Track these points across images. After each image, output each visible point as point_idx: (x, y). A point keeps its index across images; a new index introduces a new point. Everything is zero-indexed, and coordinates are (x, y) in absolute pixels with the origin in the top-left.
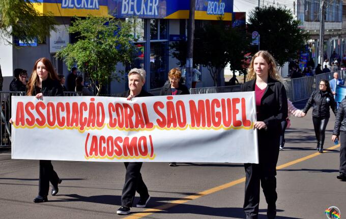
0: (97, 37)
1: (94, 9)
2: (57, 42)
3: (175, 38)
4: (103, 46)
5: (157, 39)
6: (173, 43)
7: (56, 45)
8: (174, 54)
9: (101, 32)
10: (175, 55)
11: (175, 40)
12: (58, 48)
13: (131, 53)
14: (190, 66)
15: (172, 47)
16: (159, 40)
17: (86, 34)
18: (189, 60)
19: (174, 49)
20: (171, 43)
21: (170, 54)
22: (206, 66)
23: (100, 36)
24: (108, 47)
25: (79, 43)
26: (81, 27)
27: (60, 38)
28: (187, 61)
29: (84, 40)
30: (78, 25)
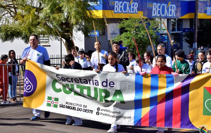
0: (135, 30)
1: (134, 13)
2: (112, 34)
3: (186, 30)
4: (139, 36)
5: (175, 31)
6: (185, 34)
7: (111, 36)
8: (185, 40)
9: (138, 27)
10: (187, 41)
11: (186, 32)
12: (112, 37)
13: (156, 40)
14: (195, 47)
15: (185, 36)
16: (176, 32)
17: (128, 29)
18: (195, 44)
19: (186, 37)
20: (184, 34)
21: (183, 40)
22: (206, 48)
23: (137, 30)
24: (142, 36)
25: (124, 34)
26: (125, 24)
27: (114, 31)
28: (194, 45)
29: (127, 32)
30: (123, 23)
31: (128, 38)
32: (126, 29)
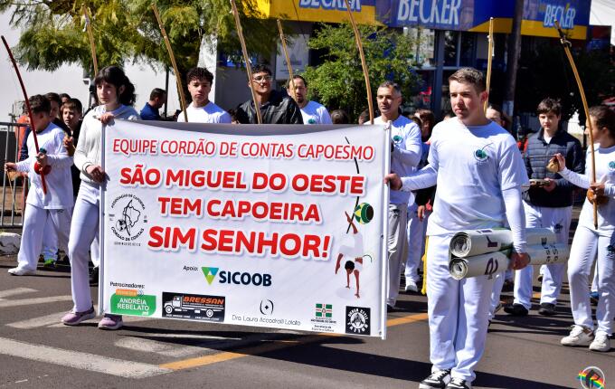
5: (455, 65)
17: (337, 53)
18: (508, 105)
25: (325, 66)
27: (293, 56)
28: (505, 106)
29: (334, 61)
30: (324, 37)
31: (335, 77)
32: (333, 53)
